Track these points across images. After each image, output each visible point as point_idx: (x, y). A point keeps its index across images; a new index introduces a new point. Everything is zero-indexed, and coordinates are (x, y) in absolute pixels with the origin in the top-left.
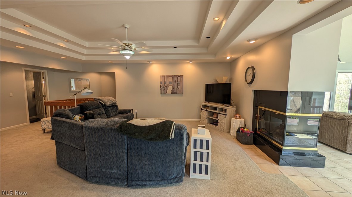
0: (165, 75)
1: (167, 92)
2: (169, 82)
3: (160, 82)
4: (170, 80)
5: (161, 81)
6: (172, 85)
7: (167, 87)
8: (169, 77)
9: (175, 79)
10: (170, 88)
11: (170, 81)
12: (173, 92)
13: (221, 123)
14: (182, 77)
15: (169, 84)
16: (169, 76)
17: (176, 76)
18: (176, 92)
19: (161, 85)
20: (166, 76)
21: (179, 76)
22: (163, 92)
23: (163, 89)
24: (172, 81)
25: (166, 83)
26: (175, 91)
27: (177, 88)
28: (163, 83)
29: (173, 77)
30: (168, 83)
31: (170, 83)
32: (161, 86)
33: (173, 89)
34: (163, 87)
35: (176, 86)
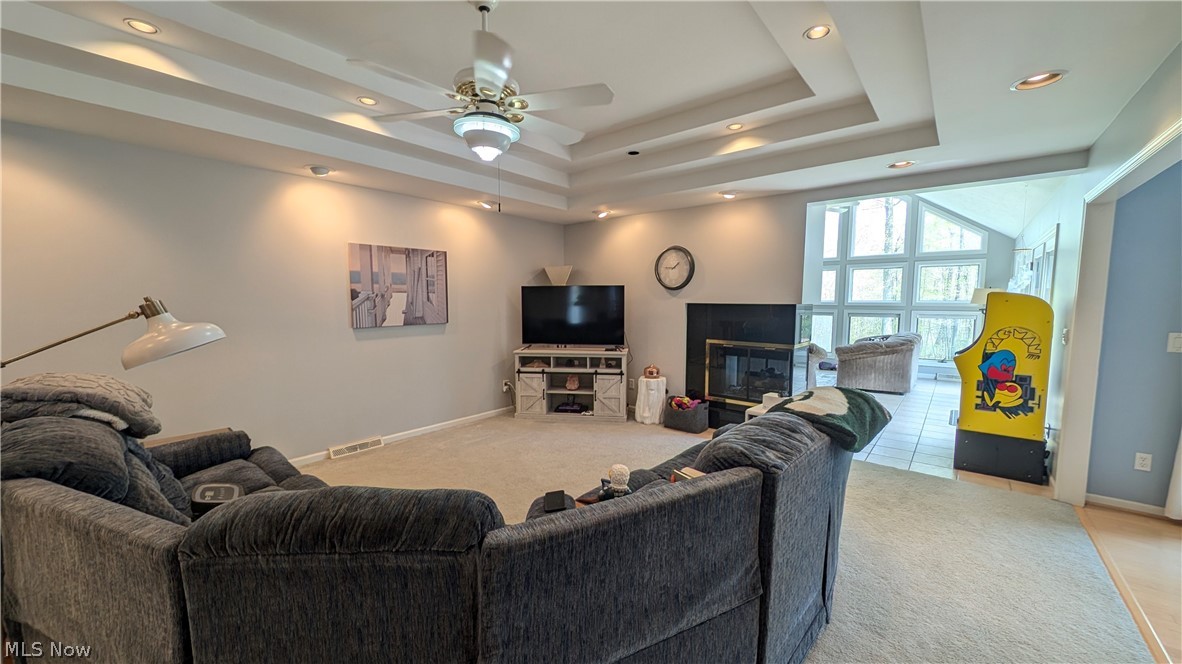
0: (374, 243)
1: (384, 320)
2: (393, 274)
3: (351, 273)
4: (398, 266)
5: (357, 268)
6: (404, 287)
7: (385, 298)
8: (392, 255)
9: (418, 262)
10: (398, 304)
11: (396, 271)
12: (412, 320)
13: (604, 401)
14: (442, 258)
15: (395, 283)
16: (392, 250)
17: (422, 251)
18: (422, 318)
19: (357, 287)
20: (380, 248)
21: (432, 255)
22: (367, 320)
23: (368, 304)
24: (404, 271)
25: (381, 282)
26: (419, 314)
27: (425, 300)
28: (366, 278)
29: (408, 256)
30: (389, 281)
31: (397, 279)
32: (354, 295)
33: (410, 304)
34: (368, 299)
35: (422, 296)
